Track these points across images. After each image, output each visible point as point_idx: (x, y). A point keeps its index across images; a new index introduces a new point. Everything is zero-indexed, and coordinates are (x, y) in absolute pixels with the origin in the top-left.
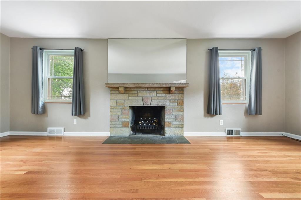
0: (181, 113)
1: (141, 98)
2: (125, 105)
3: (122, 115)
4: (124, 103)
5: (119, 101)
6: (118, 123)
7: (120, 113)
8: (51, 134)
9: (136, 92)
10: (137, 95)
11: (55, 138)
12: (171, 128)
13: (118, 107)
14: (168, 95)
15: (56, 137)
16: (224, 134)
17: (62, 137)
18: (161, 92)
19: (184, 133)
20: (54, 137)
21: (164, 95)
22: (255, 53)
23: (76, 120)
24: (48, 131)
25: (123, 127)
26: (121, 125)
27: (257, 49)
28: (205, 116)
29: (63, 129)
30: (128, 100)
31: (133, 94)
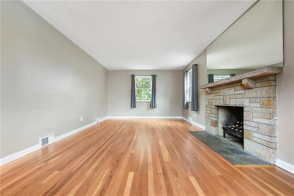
1: (222, 97)
2: (213, 104)
3: (211, 113)
5: (210, 100)
9: (219, 91)
10: (219, 94)
12: (252, 142)
13: (209, 106)
14: (247, 91)
18: (239, 88)
30: (214, 99)
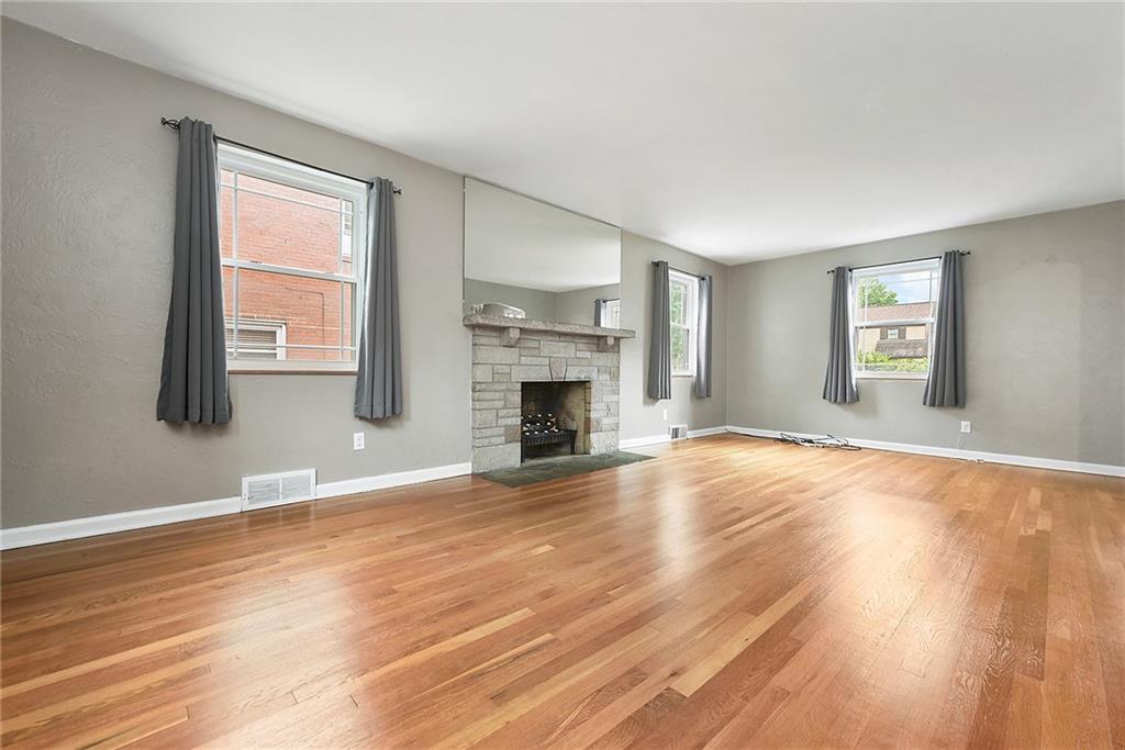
0: (615, 398)
1: (546, 361)
2: (513, 380)
3: (505, 407)
4: (510, 374)
5: (500, 367)
6: (496, 431)
7: (500, 404)
8: (259, 500)
9: (536, 344)
10: (537, 351)
11: (281, 514)
12: (600, 434)
13: (497, 387)
14: (596, 355)
15: (284, 510)
16: (668, 438)
17: (308, 506)
19: (620, 442)
20: (277, 512)
21: (588, 355)
22: (705, 284)
23: (362, 434)
24: (245, 490)
25: (507, 442)
26: (503, 438)
27: (707, 278)
28: (645, 403)
29: (312, 472)
30: (519, 364)
31: (529, 348)
